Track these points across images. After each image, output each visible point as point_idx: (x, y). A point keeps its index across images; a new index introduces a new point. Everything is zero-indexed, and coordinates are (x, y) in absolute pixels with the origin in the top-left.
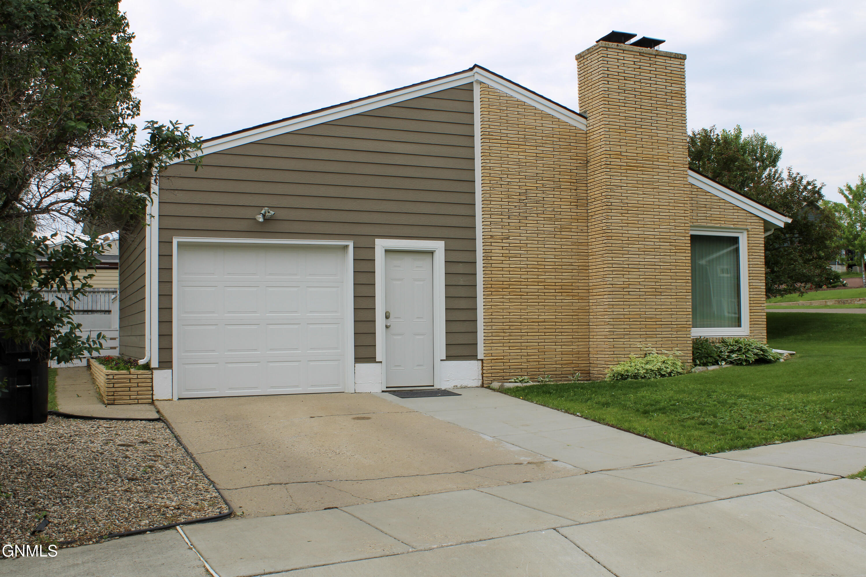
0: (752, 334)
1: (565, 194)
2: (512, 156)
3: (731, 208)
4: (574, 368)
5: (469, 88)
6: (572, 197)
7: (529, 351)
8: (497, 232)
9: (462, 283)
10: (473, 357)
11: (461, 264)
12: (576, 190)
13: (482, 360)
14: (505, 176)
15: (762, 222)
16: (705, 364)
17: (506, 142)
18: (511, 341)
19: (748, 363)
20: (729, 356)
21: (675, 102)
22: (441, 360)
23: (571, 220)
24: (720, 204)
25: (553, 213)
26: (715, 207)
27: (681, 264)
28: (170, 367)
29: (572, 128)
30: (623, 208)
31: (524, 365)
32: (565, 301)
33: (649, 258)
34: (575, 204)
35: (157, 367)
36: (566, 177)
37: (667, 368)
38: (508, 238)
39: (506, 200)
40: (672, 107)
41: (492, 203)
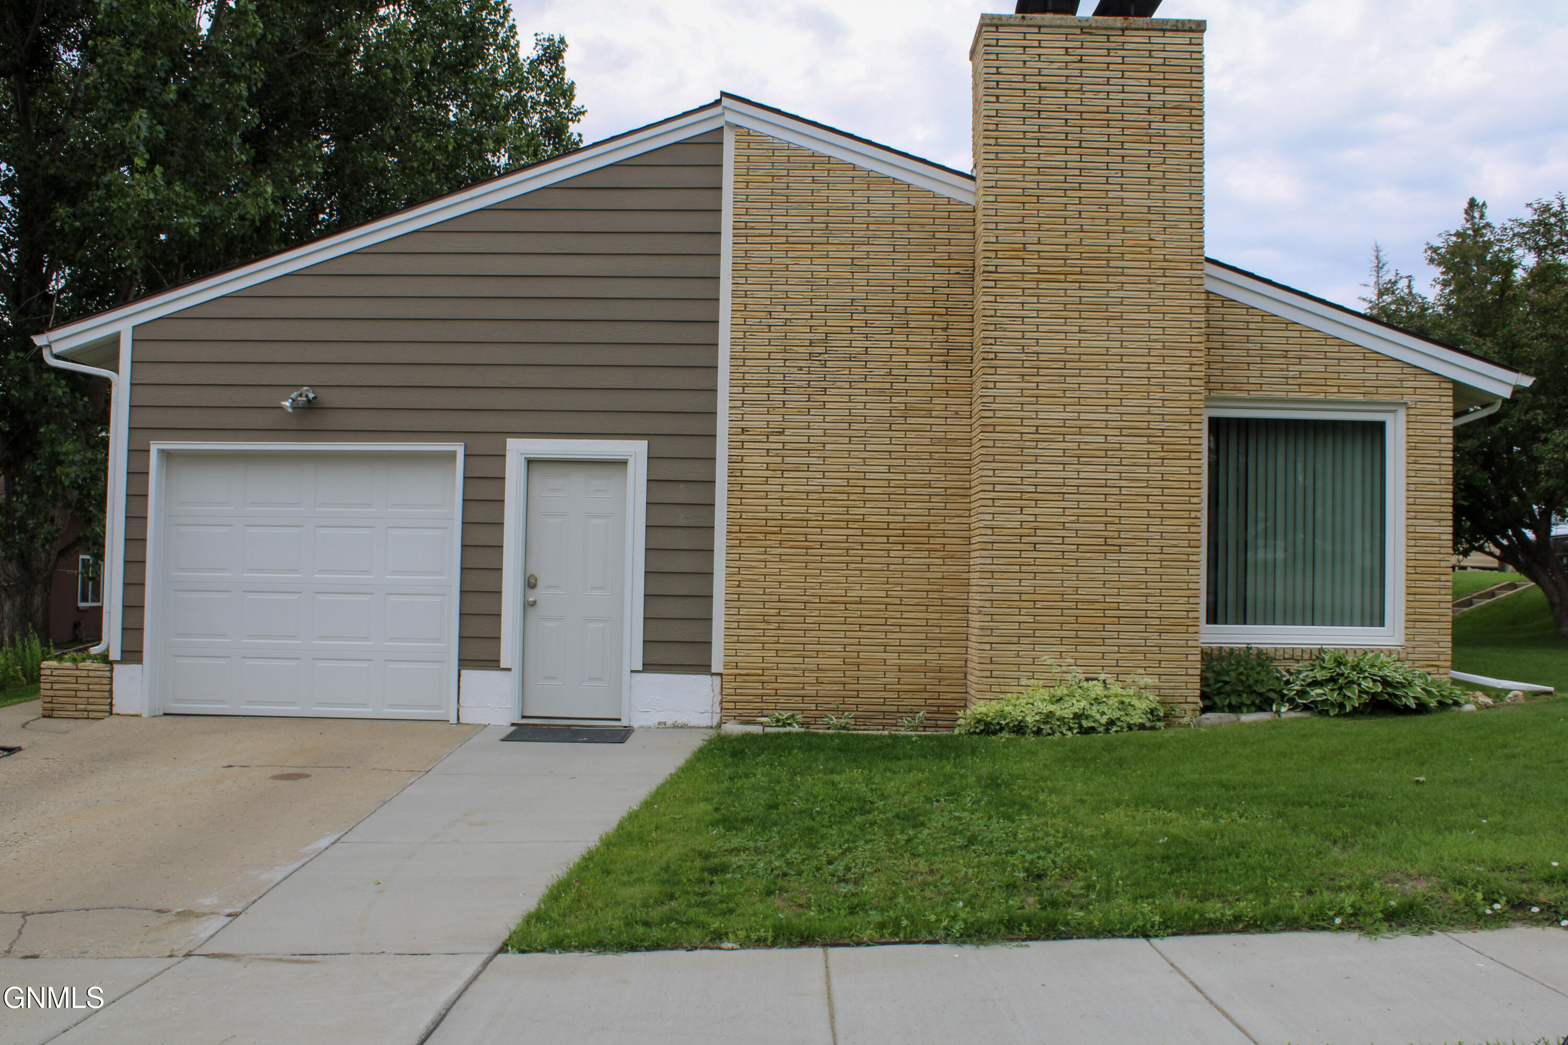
0: (1411, 644)
1: (920, 339)
2: (796, 268)
3: (1360, 356)
4: (928, 701)
5: (713, 139)
6: (935, 345)
7: (821, 661)
8: (757, 421)
9: (682, 522)
10: (704, 668)
11: (682, 486)
12: (945, 329)
13: (721, 675)
14: (781, 308)
15: (1450, 385)
16: (1234, 709)
17: (783, 240)
18: (782, 640)
19: (1342, 713)
20: (1302, 693)
21: (1174, 128)
22: (632, 671)
23: (931, 393)
24: (1326, 348)
25: (889, 379)
26: (1313, 355)
27: (1177, 485)
28: (139, 661)
29: (940, 201)
30: (1027, 364)
31: (810, 690)
32: (911, 561)
33: (1089, 472)
34: (942, 358)
35: (119, 659)
36: (923, 304)
37: (1103, 713)
38: (781, 433)
39: (780, 356)
40: (1164, 140)
41: (748, 363)
